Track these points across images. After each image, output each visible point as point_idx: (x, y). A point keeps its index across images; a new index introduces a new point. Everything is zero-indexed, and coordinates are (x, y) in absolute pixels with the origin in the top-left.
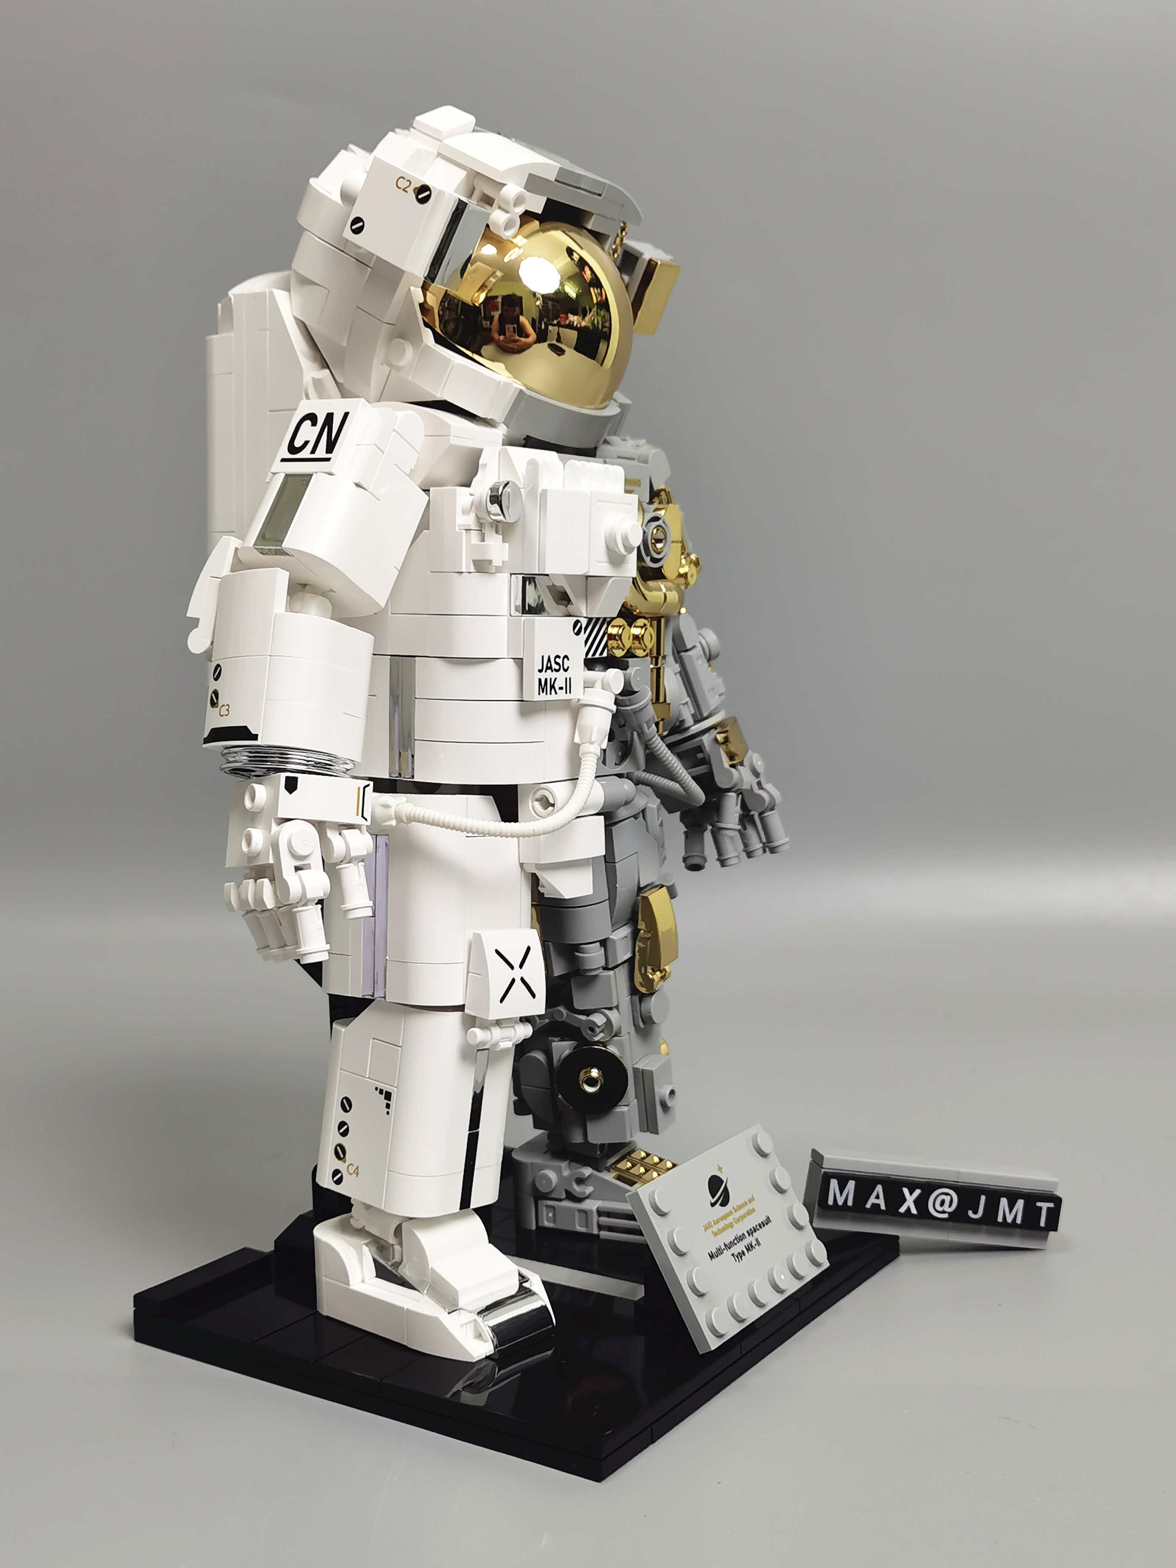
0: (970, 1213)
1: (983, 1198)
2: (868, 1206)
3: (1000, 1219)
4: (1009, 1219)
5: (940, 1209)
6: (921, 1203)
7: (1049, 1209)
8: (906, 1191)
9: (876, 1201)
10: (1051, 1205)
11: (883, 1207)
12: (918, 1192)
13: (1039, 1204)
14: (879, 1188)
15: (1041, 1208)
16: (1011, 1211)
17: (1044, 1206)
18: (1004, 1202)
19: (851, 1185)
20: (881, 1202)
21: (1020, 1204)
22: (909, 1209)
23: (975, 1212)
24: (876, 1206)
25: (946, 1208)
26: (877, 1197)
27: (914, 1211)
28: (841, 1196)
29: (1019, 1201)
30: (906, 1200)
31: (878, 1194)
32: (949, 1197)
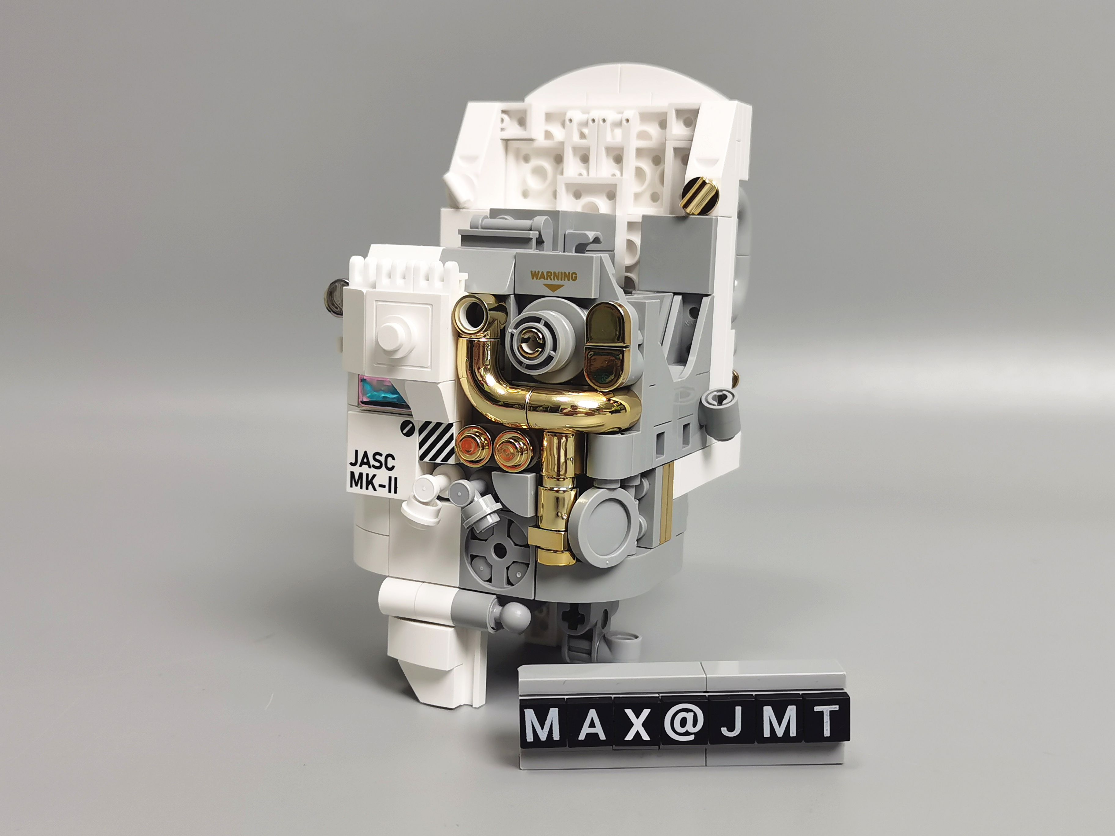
0: (724, 730)
1: (738, 710)
2: (582, 737)
3: (767, 734)
4: (780, 732)
6: (654, 725)
7: (831, 712)
8: (629, 712)
9: (592, 730)
10: (836, 708)
11: (602, 737)
12: (646, 712)
13: (817, 709)
14: (592, 714)
15: (822, 712)
16: (780, 723)
17: (826, 710)
18: (768, 712)
19: (553, 714)
20: (599, 730)
21: (791, 711)
22: (638, 734)
23: (731, 729)
24: (592, 738)
26: (592, 725)
27: (646, 737)
28: (542, 729)
29: (790, 707)
30: (633, 725)
31: (592, 720)
32: (692, 714)
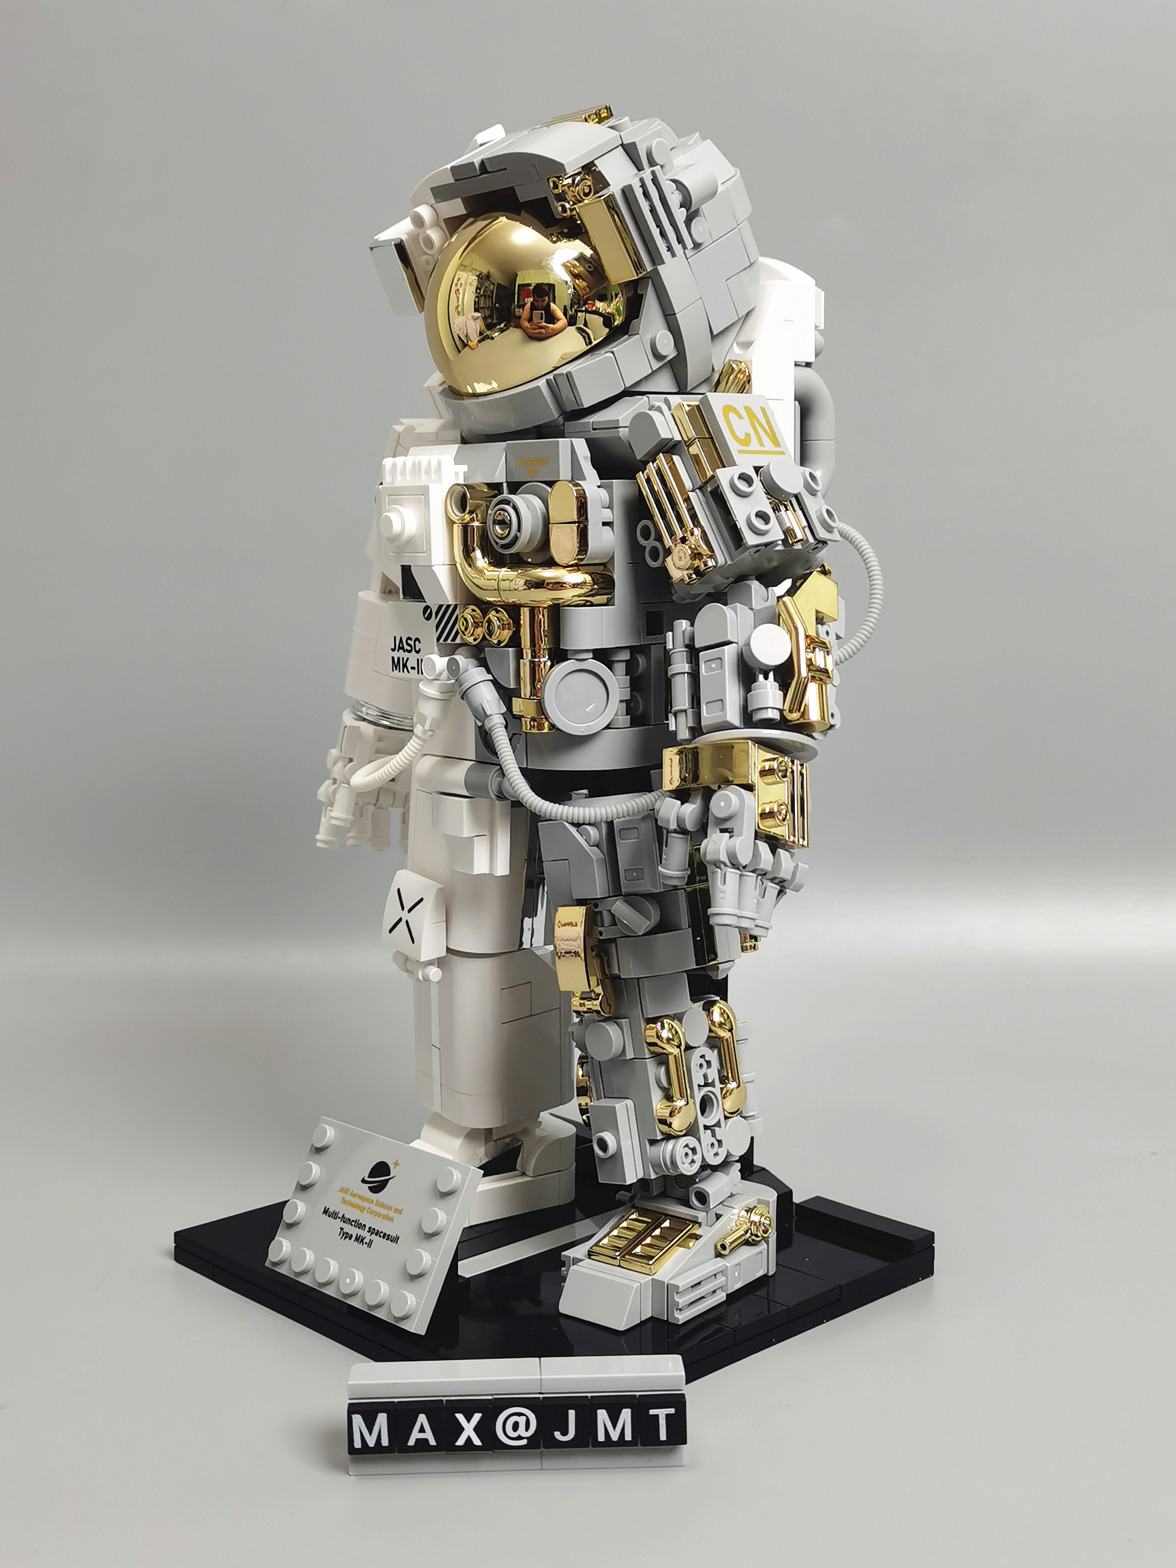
0: (557, 1435)
1: (572, 1413)
2: (411, 1442)
3: (601, 1438)
4: (615, 1436)
5: (515, 1435)
6: (485, 1430)
7: (667, 1415)
8: (460, 1417)
9: (422, 1436)
10: (672, 1411)
11: (433, 1442)
12: (477, 1417)
13: (652, 1412)
14: (422, 1419)
15: (658, 1416)
16: (614, 1426)
17: (662, 1413)
18: (602, 1415)
19: (382, 1419)
20: (429, 1435)
21: (626, 1415)
22: (469, 1439)
23: (565, 1433)
24: (422, 1444)
25: (521, 1431)
26: (422, 1430)
27: (477, 1442)
28: (370, 1433)
29: (624, 1411)
30: (463, 1429)
31: (422, 1426)
32: (524, 1418)
